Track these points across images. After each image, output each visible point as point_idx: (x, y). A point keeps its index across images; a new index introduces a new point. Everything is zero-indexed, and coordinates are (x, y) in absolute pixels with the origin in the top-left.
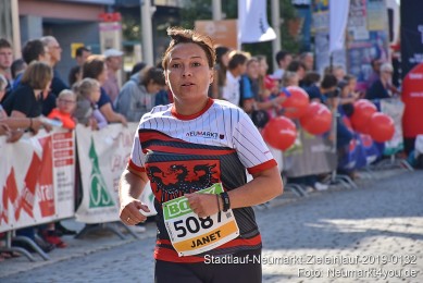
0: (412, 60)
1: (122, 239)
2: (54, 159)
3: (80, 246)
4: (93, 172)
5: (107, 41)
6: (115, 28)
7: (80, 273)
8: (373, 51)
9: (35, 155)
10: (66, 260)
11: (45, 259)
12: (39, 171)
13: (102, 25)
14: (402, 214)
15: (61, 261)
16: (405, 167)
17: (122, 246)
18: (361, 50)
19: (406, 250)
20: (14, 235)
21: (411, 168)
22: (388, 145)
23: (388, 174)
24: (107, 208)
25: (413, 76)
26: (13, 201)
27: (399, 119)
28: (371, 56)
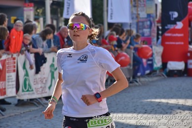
0: (166, 27)
1: (37, 106)
2: (7, 70)
3: (18, 110)
4: (25, 75)
5: (27, 16)
6: (31, 10)
7: (20, 122)
8: (148, 23)
10: (12, 116)
11: (3, 115)
13: (25, 9)
15: (10, 116)
16: (163, 76)
17: (37, 110)
18: (143, 22)
21: (166, 77)
22: (155, 66)
23: (155, 79)
24: (31, 92)
25: (167, 34)
27: (160, 54)
28: (147, 25)
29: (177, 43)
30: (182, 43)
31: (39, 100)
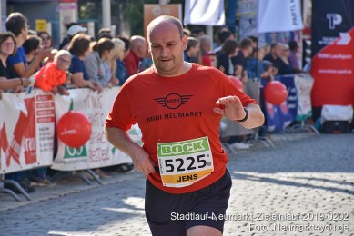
0: (320, 43)
1: (89, 184)
2: (37, 117)
3: (55, 189)
6: (72, 7)
7: (60, 212)
8: (288, 34)
9: (22, 113)
10: (45, 201)
11: (28, 199)
12: (25, 126)
13: (62, 4)
14: (318, 170)
15: (41, 201)
16: (313, 131)
17: (89, 190)
18: (278, 34)
19: (328, 200)
20: (3, 178)
21: (317, 132)
22: (300, 113)
23: (299, 136)
25: (321, 56)
26: (5, 151)
27: (308, 91)
28: (286, 38)
29: (340, 72)
30: (350, 72)
31: (92, 172)
